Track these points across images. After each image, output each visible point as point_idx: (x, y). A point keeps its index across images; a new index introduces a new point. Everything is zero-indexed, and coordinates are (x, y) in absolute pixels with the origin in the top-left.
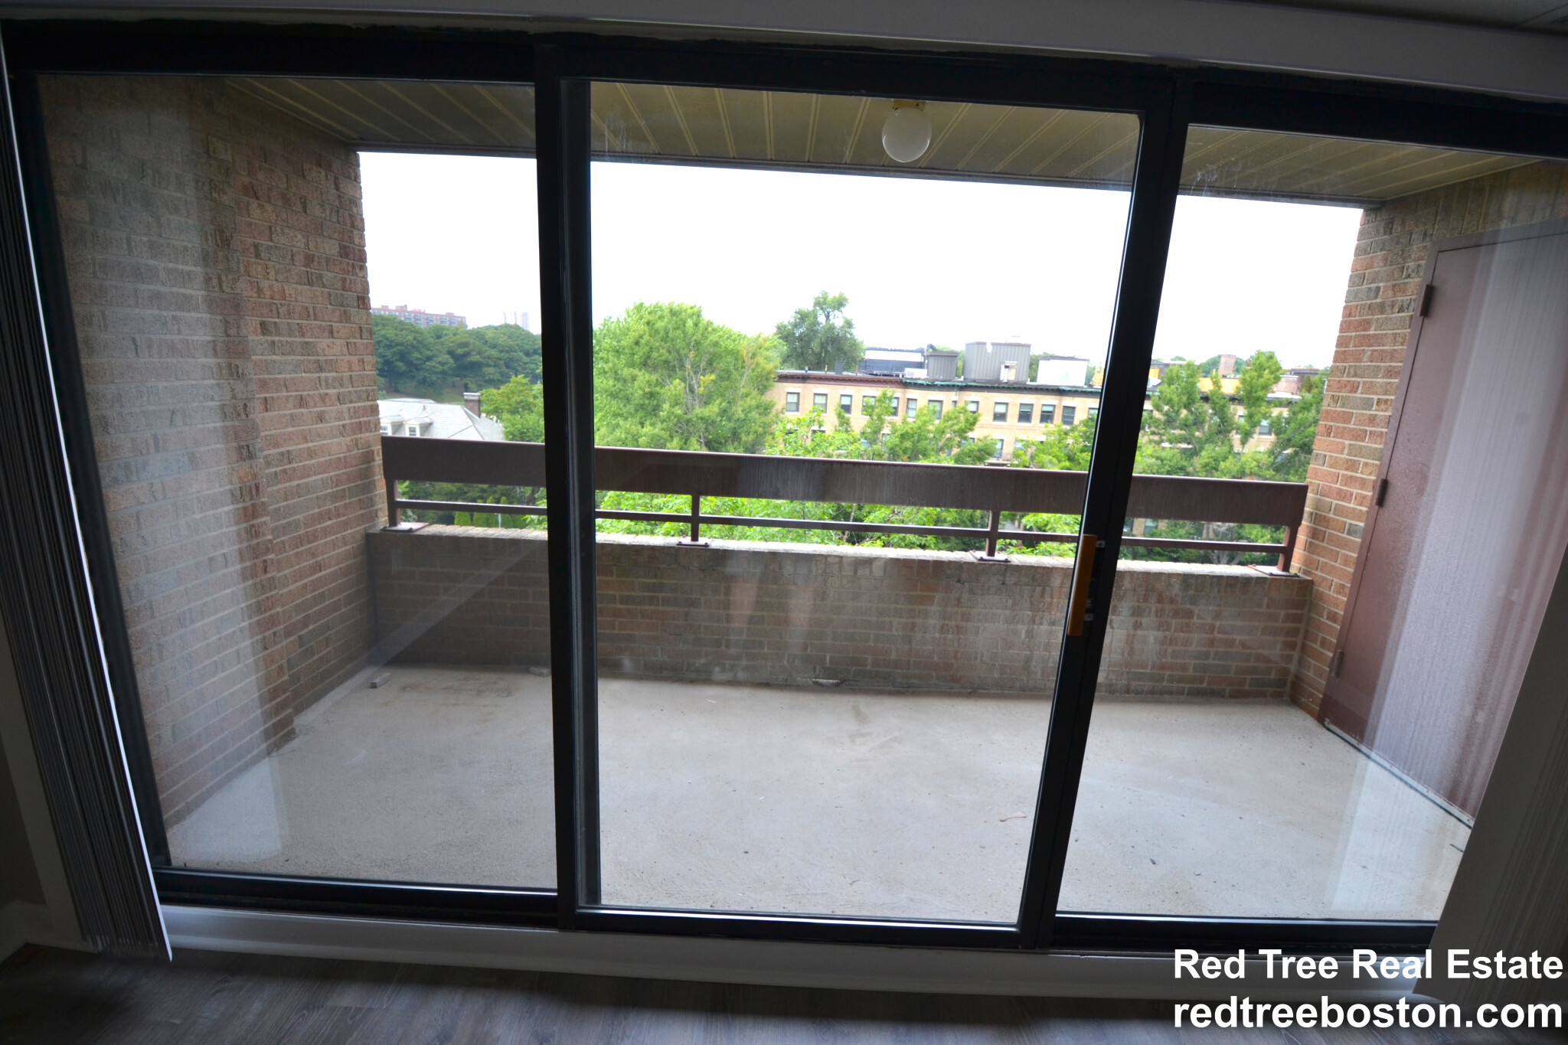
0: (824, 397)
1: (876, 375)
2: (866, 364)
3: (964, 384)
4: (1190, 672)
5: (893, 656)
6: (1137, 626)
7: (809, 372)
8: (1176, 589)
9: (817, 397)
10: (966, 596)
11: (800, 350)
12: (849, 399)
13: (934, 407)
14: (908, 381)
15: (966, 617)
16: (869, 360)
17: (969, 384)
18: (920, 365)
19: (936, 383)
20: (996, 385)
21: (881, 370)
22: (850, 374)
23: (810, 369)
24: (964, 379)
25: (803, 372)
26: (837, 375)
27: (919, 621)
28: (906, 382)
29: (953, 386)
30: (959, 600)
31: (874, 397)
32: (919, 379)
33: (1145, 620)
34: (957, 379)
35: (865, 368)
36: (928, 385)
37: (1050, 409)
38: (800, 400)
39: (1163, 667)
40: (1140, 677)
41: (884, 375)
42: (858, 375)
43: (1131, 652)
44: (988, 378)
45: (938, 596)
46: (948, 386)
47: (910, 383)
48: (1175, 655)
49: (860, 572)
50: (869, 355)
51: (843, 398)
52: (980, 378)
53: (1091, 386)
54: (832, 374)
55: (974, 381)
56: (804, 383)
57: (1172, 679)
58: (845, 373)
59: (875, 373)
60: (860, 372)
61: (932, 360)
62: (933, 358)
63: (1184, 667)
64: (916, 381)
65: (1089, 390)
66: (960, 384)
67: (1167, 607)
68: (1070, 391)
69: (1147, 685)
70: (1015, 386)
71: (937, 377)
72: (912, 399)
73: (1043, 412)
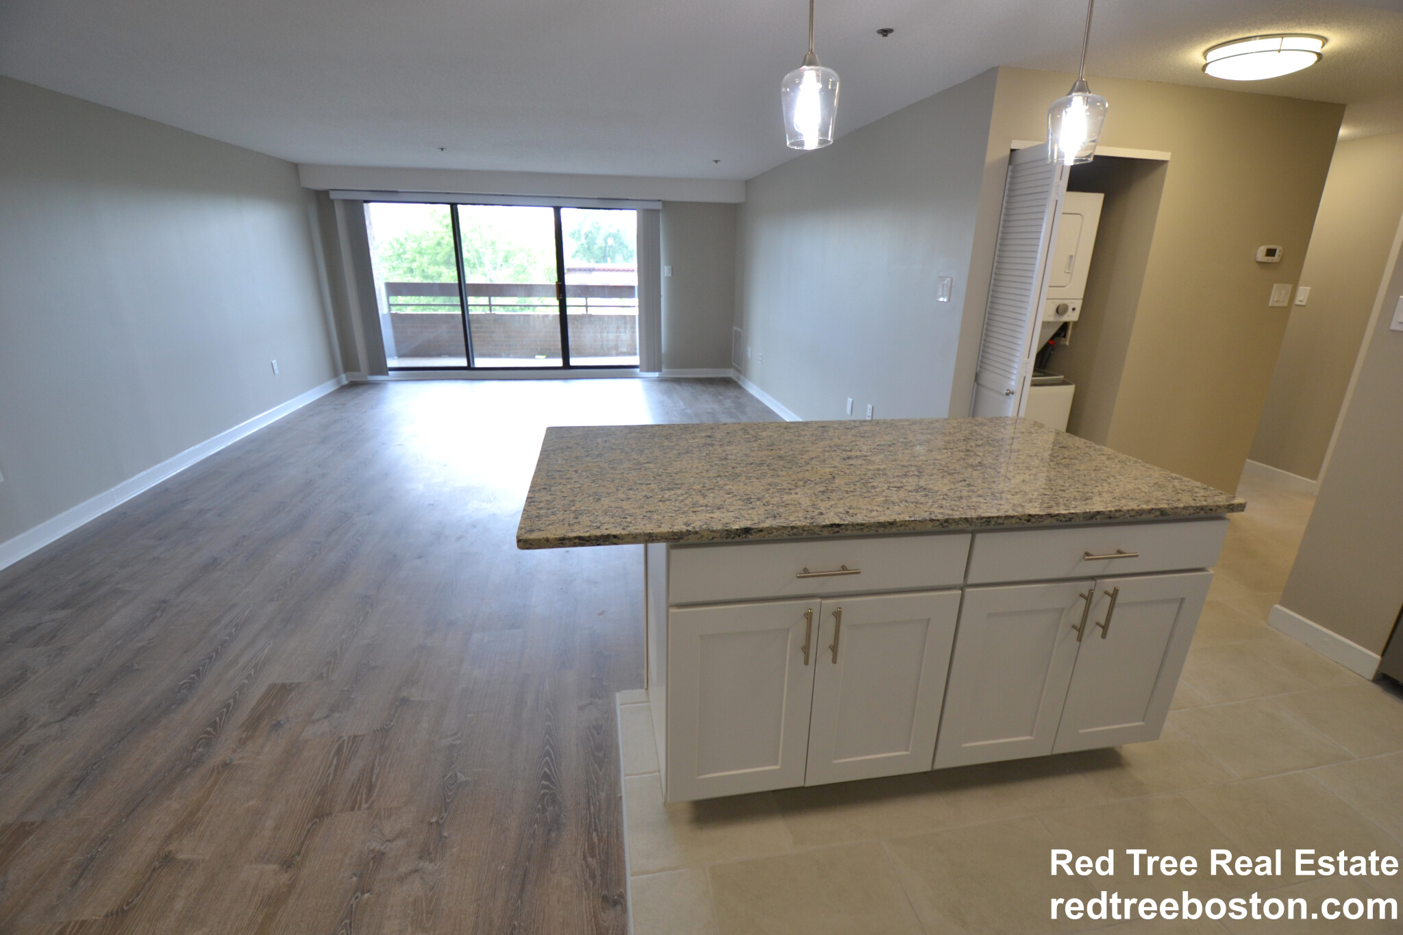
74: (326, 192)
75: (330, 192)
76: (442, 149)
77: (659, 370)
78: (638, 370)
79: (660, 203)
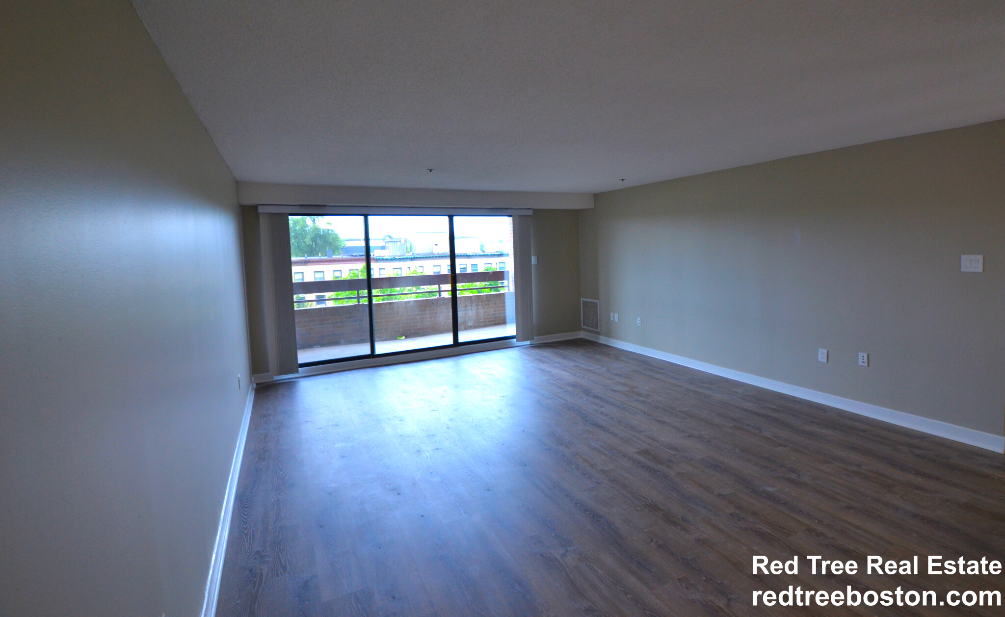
0: (322, 273)
1: (356, 256)
2: (347, 250)
3: (413, 257)
4: (492, 319)
5: (419, 327)
6: (478, 309)
7: (308, 258)
8: (485, 299)
9: (316, 274)
10: (435, 308)
11: (296, 244)
12: (339, 272)
13: (397, 272)
14: (378, 258)
15: (436, 313)
16: (349, 247)
17: (416, 256)
18: (383, 248)
19: (396, 257)
20: (432, 256)
21: (357, 252)
22: (338, 257)
23: (308, 256)
24: (413, 254)
25: (304, 258)
26: (330, 258)
27: (424, 316)
28: (377, 259)
29: (407, 258)
30: (433, 309)
31: (357, 270)
32: (385, 256)
33: (479, 307)
34: (408, 254)
35: (347, 252)
36: (391, 259)
37: (465, 266)
38: (305, 277)
39: (486, 319)
40: (481, 322)
41: (360, 256)
42: (344, 257)
43: (478, 316)
44: (426, 252)
45: (428, 309)
46: (404, 258)
47: (379, 259)
48: (488, 315)
49: (407, 305)
50: (348, 244)
51: (335, 272)
52: (422, 252)
53: (484, 252)
54: (326, 258)
55: (419, 255)
56: (306, 265)
57: (488, 322)
58: (334, 257)
59: (354, 254)
60: (345, 255)
61: (390, 244)
62: (391, 243)
63: (491, 318)
64: (383, 258)
65: (483, 254)
66: (411, 257)
67: (483, 303)
68: (473, 255)
69: (483, 324)
70: (443, 255)
71: (396, 254)
72: (382, 269)
73: (461, 268)
74: (255, 208)
75: (259, 207)
76: (431, 170)
77: (531, 338)
78: (515, 340)
79: (531, 211)
